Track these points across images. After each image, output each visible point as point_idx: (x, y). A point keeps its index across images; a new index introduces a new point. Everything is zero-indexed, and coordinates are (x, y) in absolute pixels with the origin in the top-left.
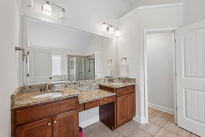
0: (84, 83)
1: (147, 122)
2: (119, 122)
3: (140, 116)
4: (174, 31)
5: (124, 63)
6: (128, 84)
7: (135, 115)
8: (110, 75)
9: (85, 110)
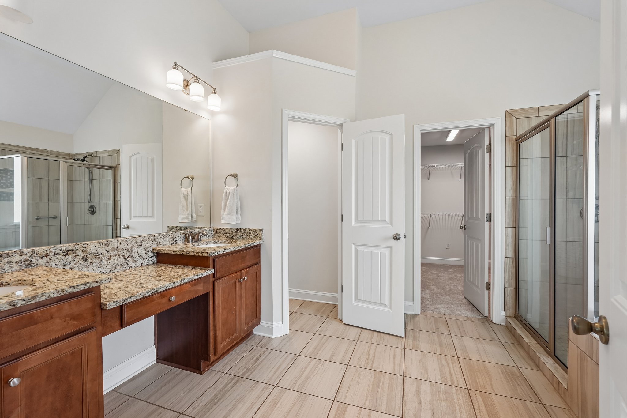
0: (101, 249)
1: (287, 331)
2: (221, 345)
3: (271, 320)
4: (341, 126)
5: (231, 187)
6: (241, 244)
7: (258, 323)
8: (188, 222)
9: (122, 326)
